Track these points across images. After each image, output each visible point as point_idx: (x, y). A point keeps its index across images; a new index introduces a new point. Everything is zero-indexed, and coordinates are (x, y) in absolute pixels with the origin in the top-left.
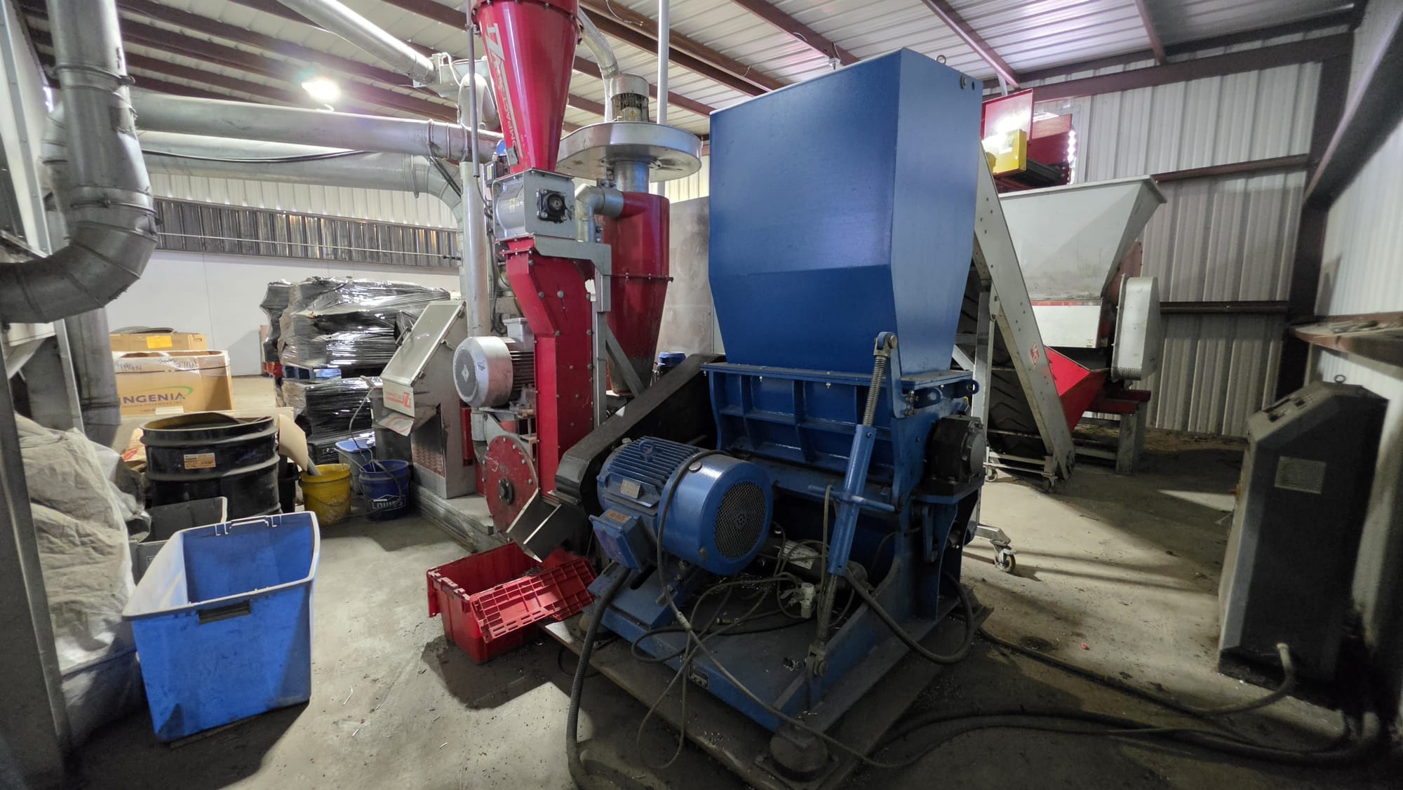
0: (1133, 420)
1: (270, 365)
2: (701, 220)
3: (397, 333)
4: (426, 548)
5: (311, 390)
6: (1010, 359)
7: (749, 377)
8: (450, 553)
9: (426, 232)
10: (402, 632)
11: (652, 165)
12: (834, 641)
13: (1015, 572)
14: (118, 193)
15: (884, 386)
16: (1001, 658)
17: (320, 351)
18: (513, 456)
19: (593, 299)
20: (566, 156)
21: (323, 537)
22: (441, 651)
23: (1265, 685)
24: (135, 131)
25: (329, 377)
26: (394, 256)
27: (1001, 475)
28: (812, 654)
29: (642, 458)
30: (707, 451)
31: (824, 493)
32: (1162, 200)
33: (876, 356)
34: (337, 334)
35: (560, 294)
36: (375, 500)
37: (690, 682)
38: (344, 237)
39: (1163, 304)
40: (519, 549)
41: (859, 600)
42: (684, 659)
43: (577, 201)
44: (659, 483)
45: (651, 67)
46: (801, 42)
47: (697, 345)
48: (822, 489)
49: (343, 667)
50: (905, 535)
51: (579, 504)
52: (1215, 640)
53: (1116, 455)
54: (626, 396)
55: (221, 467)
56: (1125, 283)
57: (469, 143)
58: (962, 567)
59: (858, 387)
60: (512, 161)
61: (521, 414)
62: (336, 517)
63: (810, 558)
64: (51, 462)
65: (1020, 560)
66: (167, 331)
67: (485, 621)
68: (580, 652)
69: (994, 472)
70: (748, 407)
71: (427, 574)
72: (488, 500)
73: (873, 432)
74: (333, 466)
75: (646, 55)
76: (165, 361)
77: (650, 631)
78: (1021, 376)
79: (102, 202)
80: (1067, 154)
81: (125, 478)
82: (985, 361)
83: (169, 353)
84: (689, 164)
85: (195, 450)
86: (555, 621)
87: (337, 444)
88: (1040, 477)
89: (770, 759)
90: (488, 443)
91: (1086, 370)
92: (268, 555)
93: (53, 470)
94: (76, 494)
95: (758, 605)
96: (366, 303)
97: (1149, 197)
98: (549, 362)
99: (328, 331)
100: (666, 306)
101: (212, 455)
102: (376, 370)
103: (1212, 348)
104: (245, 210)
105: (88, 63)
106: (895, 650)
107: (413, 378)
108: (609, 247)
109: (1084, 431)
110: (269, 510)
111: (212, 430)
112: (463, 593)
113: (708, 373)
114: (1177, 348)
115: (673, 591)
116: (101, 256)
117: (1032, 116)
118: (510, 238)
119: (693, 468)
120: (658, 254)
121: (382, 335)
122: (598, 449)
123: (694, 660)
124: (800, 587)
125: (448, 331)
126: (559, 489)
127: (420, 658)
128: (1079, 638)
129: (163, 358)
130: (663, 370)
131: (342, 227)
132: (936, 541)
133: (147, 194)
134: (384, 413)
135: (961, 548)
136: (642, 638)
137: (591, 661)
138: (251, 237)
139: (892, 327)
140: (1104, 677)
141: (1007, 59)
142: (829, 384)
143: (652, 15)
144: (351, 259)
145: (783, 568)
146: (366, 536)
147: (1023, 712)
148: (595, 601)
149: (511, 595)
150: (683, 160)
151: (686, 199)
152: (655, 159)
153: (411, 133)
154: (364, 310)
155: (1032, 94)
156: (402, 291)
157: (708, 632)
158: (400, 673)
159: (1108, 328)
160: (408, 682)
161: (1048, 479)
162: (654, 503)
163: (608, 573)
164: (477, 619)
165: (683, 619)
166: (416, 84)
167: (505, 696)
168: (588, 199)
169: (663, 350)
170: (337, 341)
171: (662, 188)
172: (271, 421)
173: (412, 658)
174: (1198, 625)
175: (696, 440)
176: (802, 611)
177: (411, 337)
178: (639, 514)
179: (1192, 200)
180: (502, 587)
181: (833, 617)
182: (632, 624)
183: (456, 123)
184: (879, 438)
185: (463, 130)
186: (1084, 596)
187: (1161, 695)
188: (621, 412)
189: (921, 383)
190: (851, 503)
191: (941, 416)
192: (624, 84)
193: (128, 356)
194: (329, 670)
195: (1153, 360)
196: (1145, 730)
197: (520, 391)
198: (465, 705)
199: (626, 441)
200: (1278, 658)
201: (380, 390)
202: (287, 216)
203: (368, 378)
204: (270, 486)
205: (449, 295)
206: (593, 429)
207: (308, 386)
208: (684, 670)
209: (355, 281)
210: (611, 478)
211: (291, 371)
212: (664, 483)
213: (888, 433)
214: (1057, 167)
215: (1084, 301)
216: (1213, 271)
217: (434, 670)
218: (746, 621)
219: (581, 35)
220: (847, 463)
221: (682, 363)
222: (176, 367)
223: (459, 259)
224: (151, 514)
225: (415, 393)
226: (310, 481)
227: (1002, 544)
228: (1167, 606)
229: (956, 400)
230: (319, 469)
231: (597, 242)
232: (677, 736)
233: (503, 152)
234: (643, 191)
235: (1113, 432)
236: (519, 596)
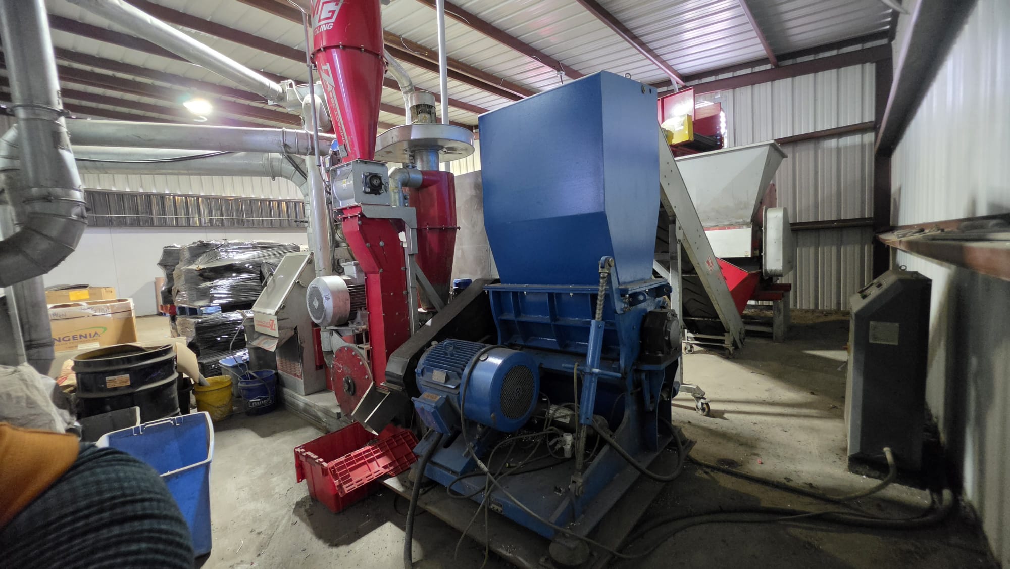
0: (781, 304)
1: (166, 308)
2: (476, 186)
3: (262, 278)
4: (291, 432)
5: (199, 323)
6: (694, 269)
7: (517, 292)
8: (310, 434)
9: (278, 202)
10: (277, 496)
11: (440, 151)
12: (588, 472)
13: (710, 414)
14: (58, 191)
15: (607, 292)
16: (705, 476)
17: (205, 294)
18: (353, 360)
19: (405, 245)
20: (380, 148)
21: (216, 430)
22: (307, 507)
23: (879, 477)
24: (71, 147)
25: (212, 312)
26: (255, 221)
27: (696, 348)
28: (574, 482)
29: (446, 354)
30: (491, 346)
31: (573, 369)
32: (784, 156)
33: (601, 273)
34: (218, 280)
35: (381, 243)
36: (251, 401)
37: (490, 511)
38: (217, 210)
39: (792, 225)
40: (361, 427)
41: (603, 442)
42: (485, 494)
43: (390, 179)
44: (460, 371)
45: (435, 82)
46: (537, 61)
47: (479, 273)
48: (570, 366)
49: (235, 525)
50: (631, 394)
51: (403, 390)
52: (845, 450)
53: (772, 329)
54: (432, 312)
55: (133, 385)
56: (765, 213)
57: (312, 142)
58: (672, 414)
59: (591, 294)
60: (343, 154)
61: (358, 330)
62: (221, 415)
63: (568, 415)
64: (8, 389)
65: (713, 407)
66: (85, 286)
67: (340, 481)
68: (410, 497)
69: (692, 347)
70: (518, 313)
71: (295, 451)
72: (336, 394)
73: (602, 325)
74: (218, 378)
75: (431, 74)
76: (85, 309)
77: (459, 477)
78: (702, 279)
79: (47, 198)
80: (720, 128)
81: (61, 398)
82: (677, 270)
83: (87, 303)
84: (466, 149)
85: (114, 373)
86: (390, 476)
87: (220, 361)
88: (722, 348)
89: (549, 559)
90: (334, 352)
91: (745, 273)
92: (174, 446)
93: (9, 395)
94: (27, 412)
95: (533, 452)
96: (238, 258)
97: (776, 155)
98: (376, 292)
99: (211, 279)
100: (456, 247)
101: (128, 376)
102: (248, 305)
103: (828, 252)
104: (141, 194)
105: (36, 103)
106: (631, 475)
107: (276, 309)
108: (414, 209)
109: (750, 314)
110: (172, 414)
111: (127, 357)
112: (322, 462)
113: (488, 291)
114: (806, 253)
115: (474, 447)
116: (46, 236)
117: (695, 104)
118: (344, 207)
119: (482, 358)
120: (448, 212)
121: (251, 280)
122: (416, 350)
123: (492, 494)
124: (562, 436)
125: (301, 274)
126: (389, 381)
127: (292, 513)
128: (756, 457)
129: (83, 307)
130: (457, 291)
131: (215, 203)
132: (652, 397)
133: (80, 191)
134: (255, 336)
135: (670, 401)
136: (455, 482)
137: (418, 503)
138: (147, 213)
139: (610, 252)
140: (774, 481)
141: (675, 68)
142: (571, 294)
143: (433, 48)
144: (223, 225)
145: (550, 423)
146: (245, 427)
147: (721, 511)
148: (419, 460)
149: (357, 461)
150: (461, 147)
151: (465, 173)
152: (442, 147)
153: (270, 138)
154: (237, 262)
155: (693, 90)
156: (264, 247)
157: (501, 474)
158: (278, 526)
159: (758, 243)
160: (284, 532)
161: (727, 349)
162: (457, 384)
163: (427, 438)
164: (333, 480)
165: (482, 466)
166: (270, 103)
167: (358, 534)
168: (398, 177)
169: (455, 278)
170: (217, 286)
171: (448, 166)
172: (171, 348)
173: (286, 514)
174: (834, 441)
175: (483, 340)
176: (565, 453)
177: (274, 280)
178: (447, 394)
179: (804, 155)
180: (350, 455)
181: (586, 456)
182: (446, 473)
183: (301, 129)
184: (606, 328)
185: (307, 134)
186: (756, 428)
187: (811, 490)
188: (429, 323)
189: (633, 289)
190: (592, 374)
191: (649, 309)
192: (418, 98)
193: (55, 307)
194: (224, 529)
195: (789, 262)
196: (804, 515)
197: (356, 313)
198: (328, 544)
199: (434, 343)
200: (885, 459)
201: (251, 319)
202: (174, 197)
203: (242, 311)
204: (172, 396)
205: (299, 247)
206: (410, 336)
207: (197, 320)
208: (485, 501)
209: (230, 242)
210: (425, 370)
211: (183, 311)
212: (463, 370)
213: (612, 324)
214: (714, 137)
215: (740, 225)
216: (823, 200)
217: (303, 521)
218: (526, 464)
219: (387, 68)
220: (587, 346)
221: (470, 286)
222: (93, 313)
223: (307, 222)
224: (81, 423)
225: (278, 320)
226: (203, 390)
227: (699, 396)
228: (812, 430)
229: (658, 299)
230: (208, 381)
231: (405, 206)
232: (483, 551)
233: (336, 148)
234: (435, 169)
235: (769, 313)
236: (363, 461)
